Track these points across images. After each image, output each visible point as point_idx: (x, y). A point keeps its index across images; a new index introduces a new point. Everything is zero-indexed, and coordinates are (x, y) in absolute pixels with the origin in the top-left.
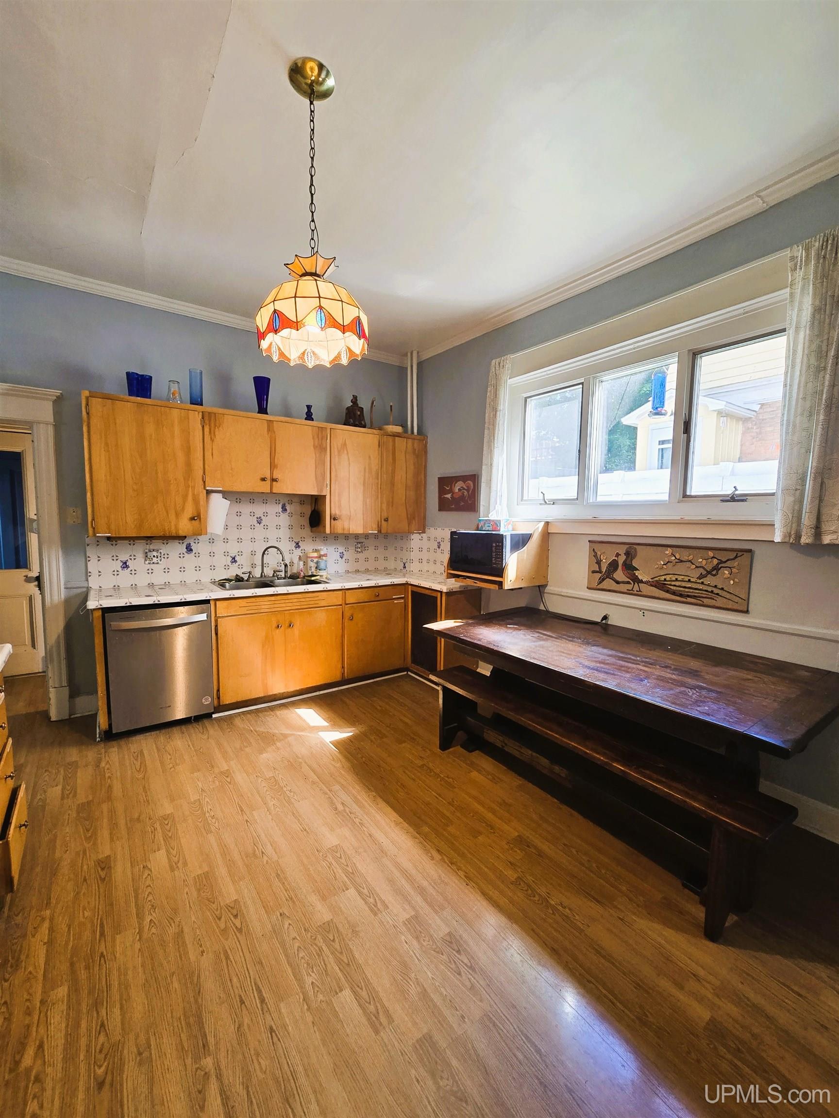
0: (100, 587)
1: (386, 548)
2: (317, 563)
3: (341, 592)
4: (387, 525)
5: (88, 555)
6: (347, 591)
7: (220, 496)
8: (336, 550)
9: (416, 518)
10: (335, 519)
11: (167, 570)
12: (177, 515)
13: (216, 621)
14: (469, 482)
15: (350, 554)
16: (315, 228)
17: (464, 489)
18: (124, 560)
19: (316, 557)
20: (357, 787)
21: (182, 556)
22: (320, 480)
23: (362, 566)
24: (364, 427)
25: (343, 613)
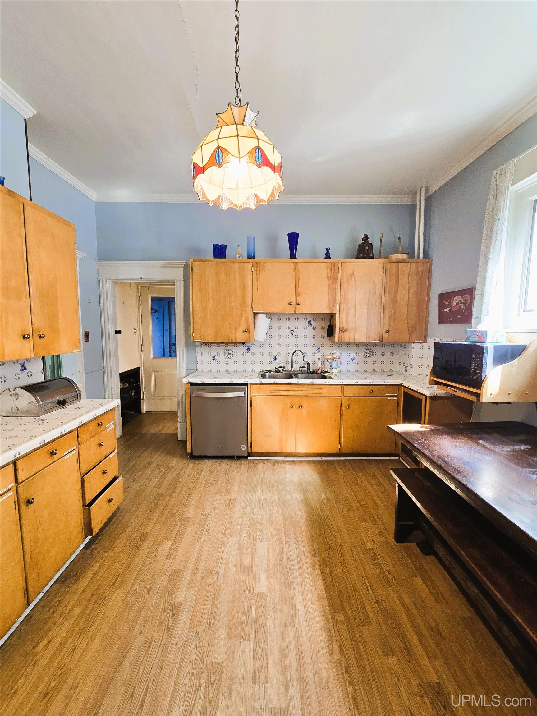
0: (202, 370)
1: (392, 354)
2: (331, 363)
3: (340, 387)
4: (388, 336)
5: (197, 352)
6: (345, 387)
7: (264, 316)
8: (349, 354)
9: (418, 331)
10: (342, 331)
11: (236, 363)
12: (236, 329)
13: (251, 398)
14: (467, 295)
15: (360, 358)
16: (239, 87)
17: (462, 302)
18: (214, 355)
19: (330, 359)
20: (307, 547)
21: (244, 354)
22: (332, 301)
23: (370, 367)
24: (373, 258)
25: (341, 402)
